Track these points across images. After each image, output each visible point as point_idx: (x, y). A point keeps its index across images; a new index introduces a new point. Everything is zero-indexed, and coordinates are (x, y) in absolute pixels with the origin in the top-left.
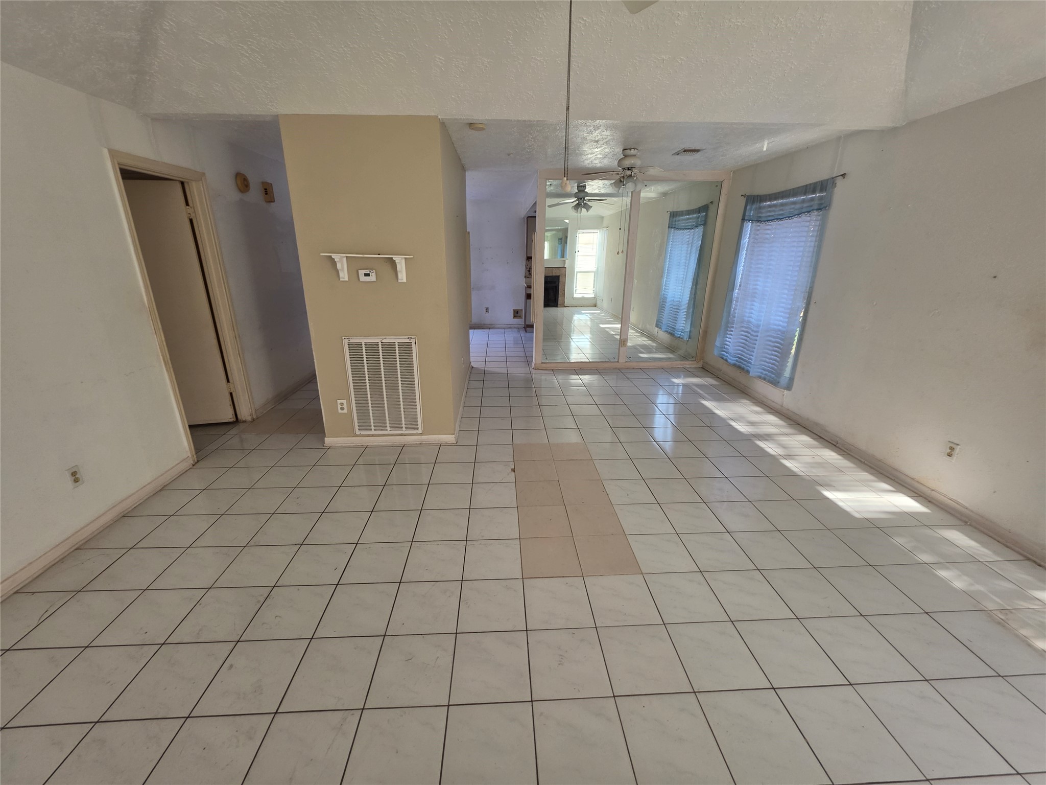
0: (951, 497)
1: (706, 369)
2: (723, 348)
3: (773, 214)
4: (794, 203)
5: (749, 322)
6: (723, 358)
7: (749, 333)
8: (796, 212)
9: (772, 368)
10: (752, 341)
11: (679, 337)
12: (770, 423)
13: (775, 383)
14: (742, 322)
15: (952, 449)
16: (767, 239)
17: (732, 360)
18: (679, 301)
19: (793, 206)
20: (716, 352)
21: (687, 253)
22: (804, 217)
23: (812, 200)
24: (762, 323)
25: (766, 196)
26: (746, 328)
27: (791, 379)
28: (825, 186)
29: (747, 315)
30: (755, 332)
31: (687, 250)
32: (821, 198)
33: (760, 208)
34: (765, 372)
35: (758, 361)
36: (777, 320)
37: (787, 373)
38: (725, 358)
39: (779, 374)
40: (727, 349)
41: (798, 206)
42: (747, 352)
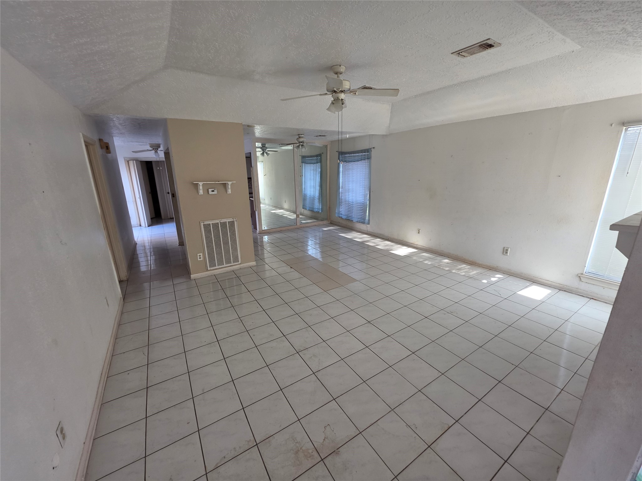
0: (422, 245)
1: (332, 223)
2: (339, 213)
3: (351, 159)
4: (358, 156)
5: (349, 201)
6: (340, 217)
7: (350, 205)
8: (360, 159)
9: (362, 217)
10: (351, 209)
11: (317, 212)
12: (366, 237)
13: (363, 223)
14: (346, 202)
15: (419, 231)
16: (350, 169)
17: (344, 217)
18: (313, 196)
19: (358, 157)
20: (337, 215)
21: (314, 174)
22: (363, 161)
23: (365, 155)
24: (354, 201)
25: (347, 152)
26: (348, 203)
27: (369, 220)
28: (368, 151)
29: (347, 198)
30: (352, 205)
31: (314, 173)
32: (368, 155)
33: (345, 157)
34: (359, 220)
35: (355, 216)
36: (360, 199)
37: (367, 218)
38: (341, 217)
39: (365, 219)
40: (341, 213)
41: (360, 157)
42: (350, 213)
